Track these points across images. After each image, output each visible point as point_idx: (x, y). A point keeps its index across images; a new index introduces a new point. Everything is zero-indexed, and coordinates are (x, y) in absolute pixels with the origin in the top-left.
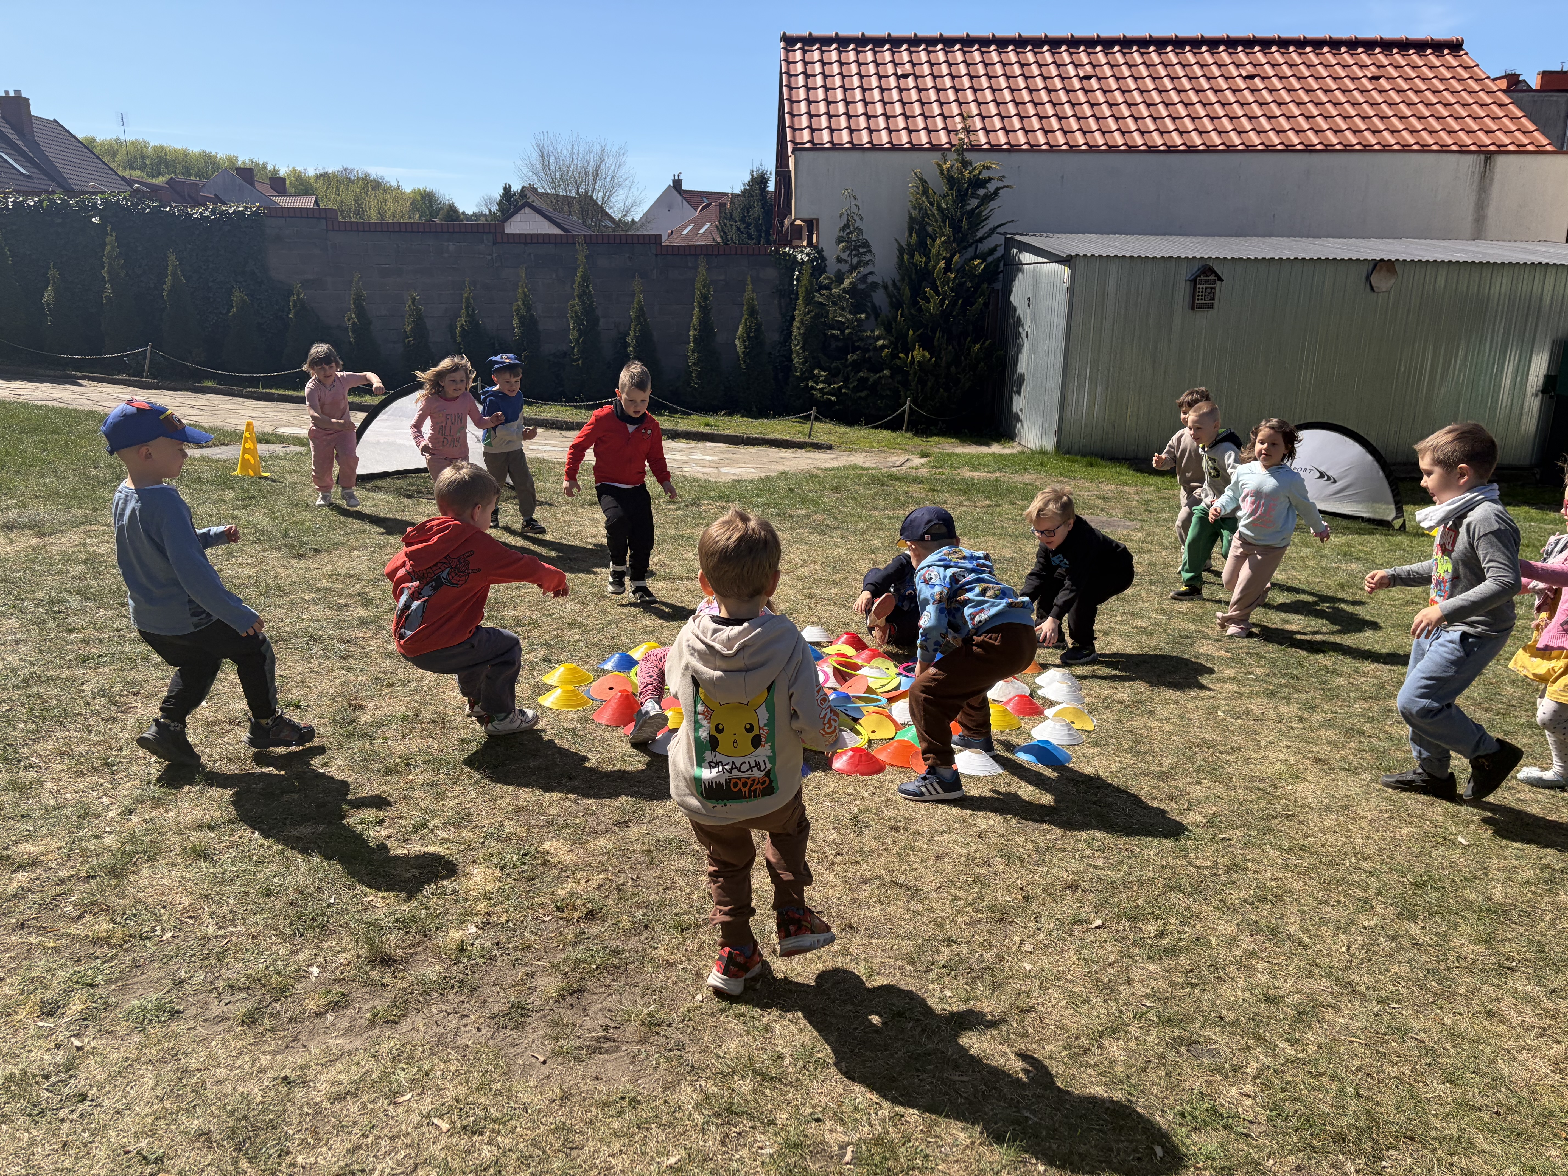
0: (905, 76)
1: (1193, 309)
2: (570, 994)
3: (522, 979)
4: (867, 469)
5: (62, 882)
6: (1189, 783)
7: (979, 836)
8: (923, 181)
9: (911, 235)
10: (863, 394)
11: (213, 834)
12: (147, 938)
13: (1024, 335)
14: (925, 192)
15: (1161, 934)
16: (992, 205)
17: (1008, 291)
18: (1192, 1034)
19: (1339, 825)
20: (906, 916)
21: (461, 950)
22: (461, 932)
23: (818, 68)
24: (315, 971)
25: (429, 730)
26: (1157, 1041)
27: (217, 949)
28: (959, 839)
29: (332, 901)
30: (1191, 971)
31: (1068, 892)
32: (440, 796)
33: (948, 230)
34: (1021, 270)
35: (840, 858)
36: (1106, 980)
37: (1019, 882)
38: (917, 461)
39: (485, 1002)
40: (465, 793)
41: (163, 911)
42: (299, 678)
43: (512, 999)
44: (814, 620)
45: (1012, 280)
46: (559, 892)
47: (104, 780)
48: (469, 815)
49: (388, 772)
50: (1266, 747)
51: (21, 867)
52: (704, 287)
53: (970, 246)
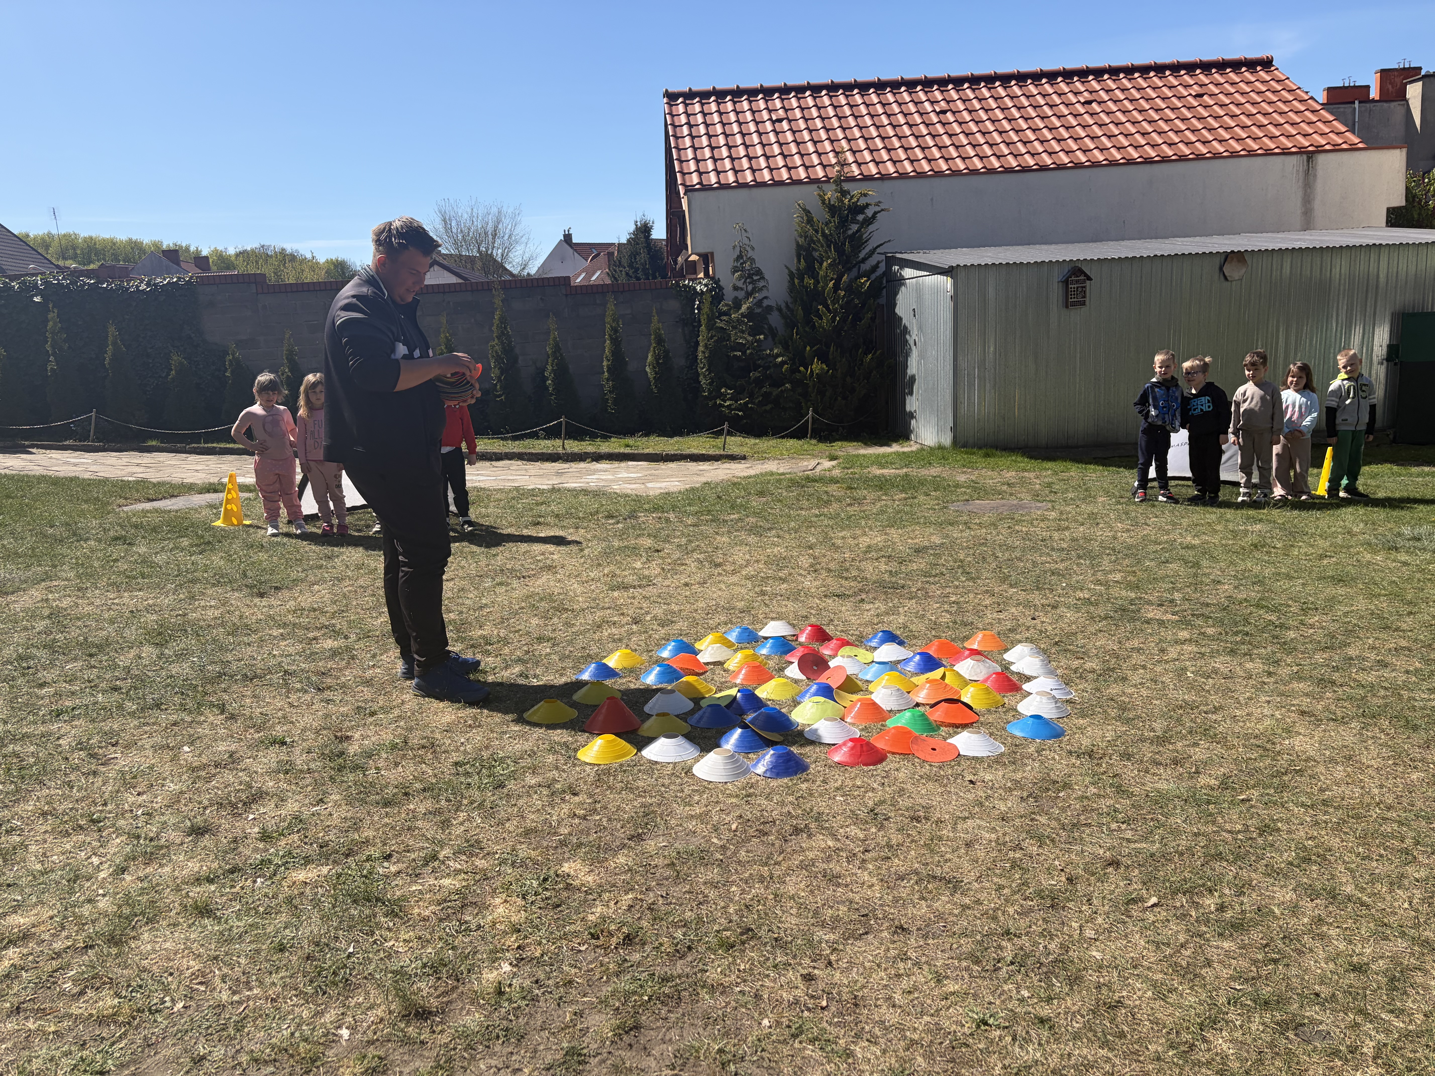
0: (780, 120)
1: (1067, 307)
2: (627, 1032)
3: (571, 1020)
4: (783, 474)
5: (58, 955)
6: (1188, 746)
7: (1003, 820)
8: (807, 212)
9: (799, 261)
10: (768, 407)
11: (213, 888)
12: (157, 1011)
13: (912, 343)
14: (810, 221)
15: (1221, 908)
16: (871, 228)
17: (892, 304)
18: (1294, 1015)
19: (1348, 775)
20: (956, 912)
21: (500, 993)
22: (495, 973)
23: (700, 118)
24: (345, 1033)
25: (420, 756)
26: (1261, 1028)
27: (235, 1018)
28: (983, 823)
29: (351, 950)
30: (1267, 945)
31: (1110, 870)
32: (445, 824)
33: (833, 253)
34: (904, 284)
35: (868, 856)
36: (1184, 964)
37: (1057, 863)
38: (827, 464)
39: (535, 1051)
40: (470, 819)
41: (170, 979)
42: (280, 714)
43: (565, 1045)
44: (774, 615)
45: (896, 294)
46: (591, 917)
47: (91, 838)
48: (478, 842)
49: (387, 803)
50: (1246, 704)
51: (12, 942)
52: (614, 321)
53: (854, 266)
